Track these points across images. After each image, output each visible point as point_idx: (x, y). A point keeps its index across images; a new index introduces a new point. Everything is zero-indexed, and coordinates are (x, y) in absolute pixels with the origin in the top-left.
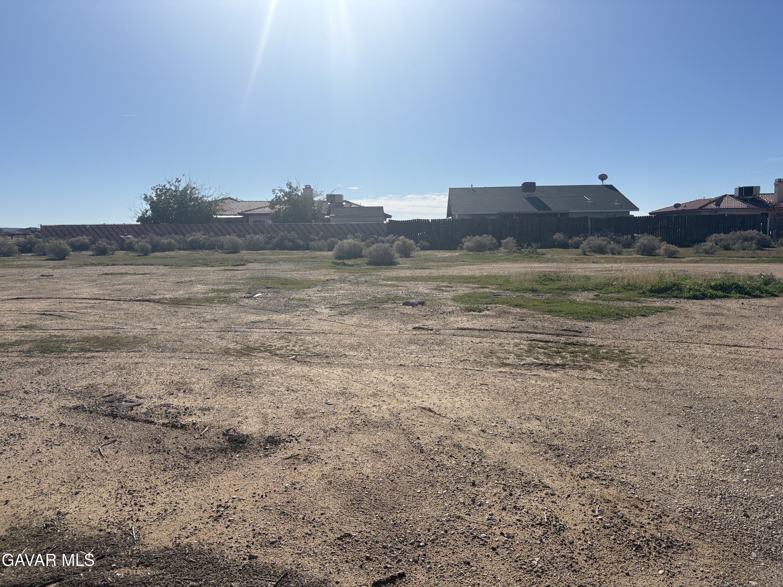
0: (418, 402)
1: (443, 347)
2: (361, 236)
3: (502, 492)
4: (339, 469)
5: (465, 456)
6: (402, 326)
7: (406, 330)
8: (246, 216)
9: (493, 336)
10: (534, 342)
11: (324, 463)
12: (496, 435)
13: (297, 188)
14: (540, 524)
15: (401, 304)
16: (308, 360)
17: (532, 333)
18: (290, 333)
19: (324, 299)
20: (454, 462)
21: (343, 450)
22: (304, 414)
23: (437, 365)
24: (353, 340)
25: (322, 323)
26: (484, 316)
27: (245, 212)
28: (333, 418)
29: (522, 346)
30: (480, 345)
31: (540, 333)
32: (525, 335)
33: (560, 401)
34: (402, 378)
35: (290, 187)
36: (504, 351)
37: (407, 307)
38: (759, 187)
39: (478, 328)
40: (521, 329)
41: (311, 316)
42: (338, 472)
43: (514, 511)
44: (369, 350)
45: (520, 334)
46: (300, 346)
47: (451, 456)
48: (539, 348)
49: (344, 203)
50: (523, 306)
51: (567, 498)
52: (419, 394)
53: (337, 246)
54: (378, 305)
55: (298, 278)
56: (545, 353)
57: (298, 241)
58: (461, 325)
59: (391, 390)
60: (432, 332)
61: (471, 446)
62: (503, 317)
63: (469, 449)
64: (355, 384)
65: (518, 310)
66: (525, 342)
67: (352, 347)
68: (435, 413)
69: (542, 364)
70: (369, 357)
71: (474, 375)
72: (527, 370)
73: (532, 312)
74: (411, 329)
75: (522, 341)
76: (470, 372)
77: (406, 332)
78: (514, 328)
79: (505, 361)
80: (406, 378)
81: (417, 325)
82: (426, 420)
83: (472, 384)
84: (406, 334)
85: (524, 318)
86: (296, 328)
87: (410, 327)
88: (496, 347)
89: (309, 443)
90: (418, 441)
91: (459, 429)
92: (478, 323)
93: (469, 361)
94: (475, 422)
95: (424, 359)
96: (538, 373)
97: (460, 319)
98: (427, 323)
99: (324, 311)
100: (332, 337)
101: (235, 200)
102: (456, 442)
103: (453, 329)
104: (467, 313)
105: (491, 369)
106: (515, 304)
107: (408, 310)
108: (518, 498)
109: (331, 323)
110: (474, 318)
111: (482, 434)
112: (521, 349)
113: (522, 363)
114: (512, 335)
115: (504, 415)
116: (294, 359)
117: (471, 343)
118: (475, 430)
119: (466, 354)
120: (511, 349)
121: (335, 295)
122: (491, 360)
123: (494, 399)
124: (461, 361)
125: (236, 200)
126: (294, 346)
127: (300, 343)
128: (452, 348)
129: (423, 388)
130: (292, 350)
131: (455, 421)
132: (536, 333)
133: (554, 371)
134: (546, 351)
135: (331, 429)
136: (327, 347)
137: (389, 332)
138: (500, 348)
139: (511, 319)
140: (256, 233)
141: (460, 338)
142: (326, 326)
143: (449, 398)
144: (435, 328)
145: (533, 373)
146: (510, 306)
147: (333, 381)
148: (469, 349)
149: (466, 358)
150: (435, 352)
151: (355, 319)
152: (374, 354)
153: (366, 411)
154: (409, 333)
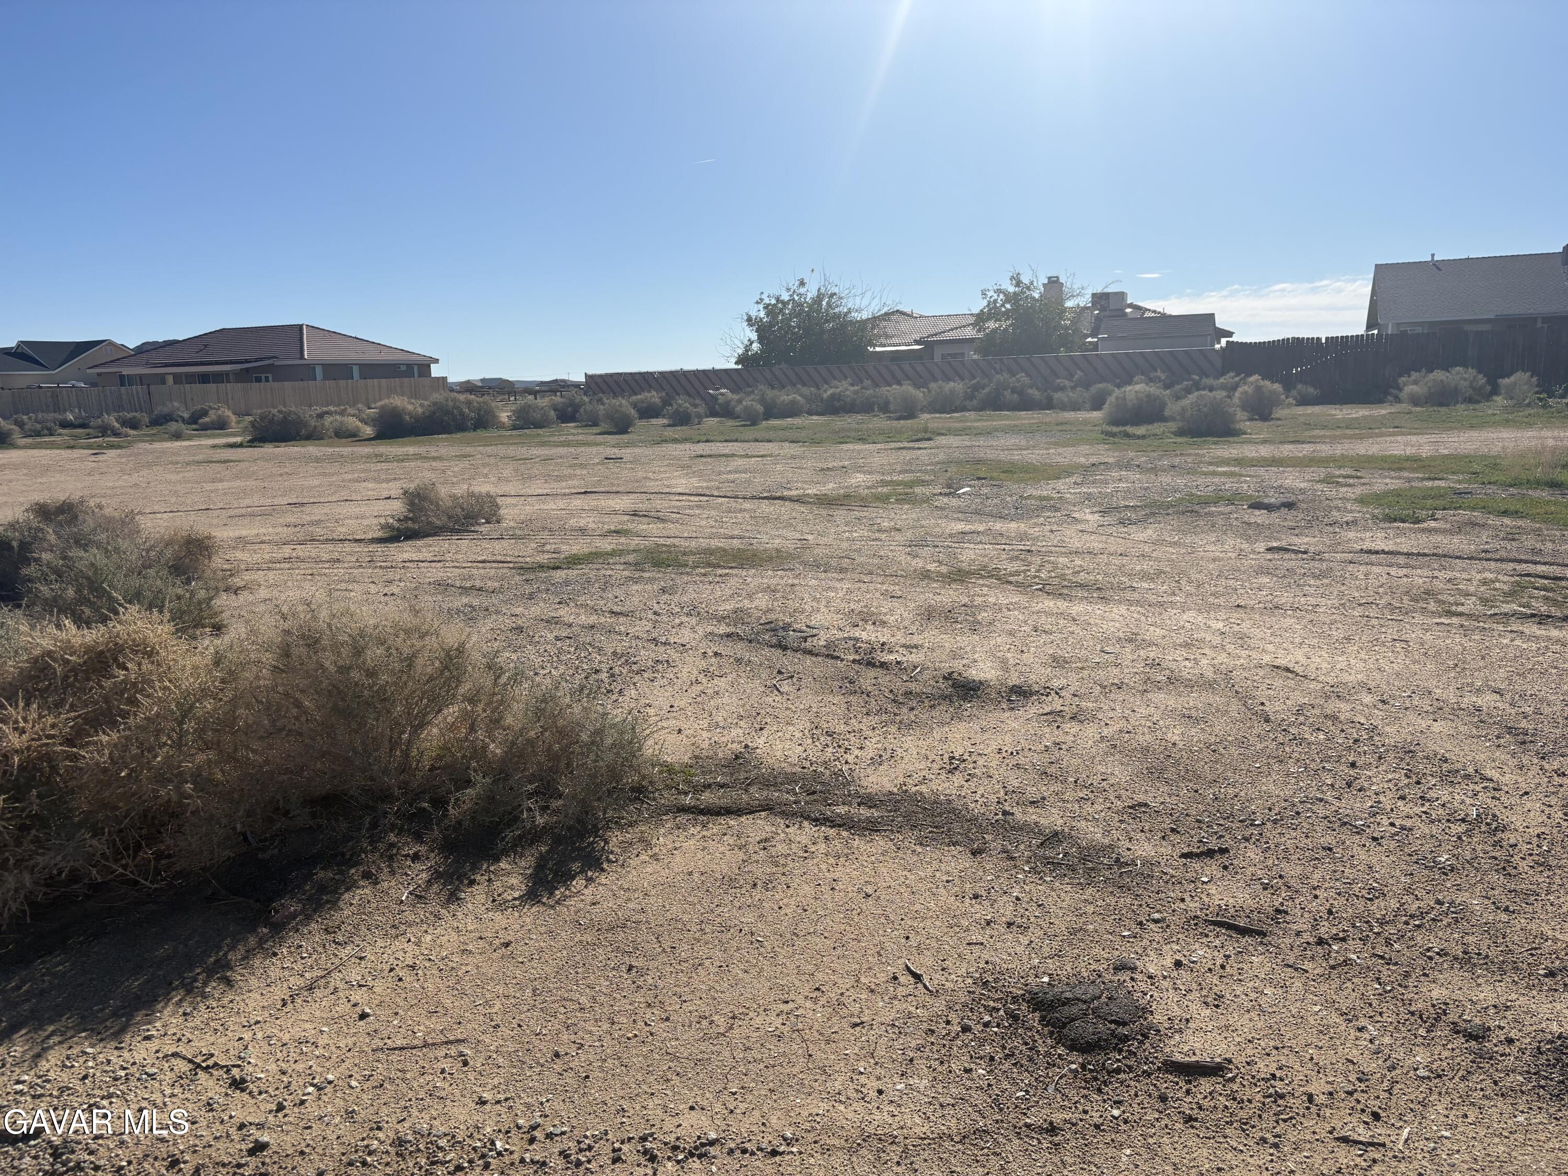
0: (1267, 659)
1: (1326, 581)
2: (1163, 377)
3: (1403, 778)
4: (1128, 732)
5: (1343, 731)
6: (1245, 546)
7: (1253, 552)
8: (929, 345)
9: (1436, 566)
10: (1527, 579)
11: (1103, 723)
12: (1406, 709)
13: (1032, 283)
14: (1463, 820)
15: (1245, 507)
16: (1065, 591)
17: (1526, 562)
18: (1029, 551)
19: (1089, 497)
20: (1322, 737)
21: (1134, 711)
22: (1067, 663)
23: (1310, 608)
24: (1148, 565)
25: (1086, 537)
26: (1423, 530)
27: (928, 337)
28: (1116, 671)
29: (1497, 585)
30: (1405, 579)
31: (1545, 564)
32: (1511, 566)
33: (1554, 671)
34: (1238, 624)
35: (1018, 283)
36: (1456, 592)
37: (1257, 512)
39: (1406, 551)
40: (1503, 554)
41: (1064, 525)
42: (1127, 735)
43: (1420, 801)
44: (1178, 582)
45: (1499, 564)
46: (1049, 572)
47: (1318, 729)
48: (1536, 589)
49: (1128, 310)
50: (1520, 515)
51: (1522, 795)
52: (1270, 648)
53: (1111, 399)
54: (1197, 508)
55: (1035, 462)
56: (1546, 598)
57: (1030, 391)
58: (1367, 545)
59: (1217, 640)
60: (1305, 556)
61: (1356, 720)
62: (1469, 533)
63: (1353, 722)
64: (1152, 628)
65: (1507, 521)
66: (1506, 578)
67: (1145, 576)
68: (1297, 675)
69: (1533, 615)
70: (1177, 592)
71: (1382, 626)
72: (1498, 623)
73: (1538, 525)
74: (1262, 550)
75: (1500, 577)
76: (1374, 622)
77: (1251, 556)
78: (1486, 551)
79: (1454, 608)
80: (1248, 623)
81: (1275, 544)
82: (1278, 683)
83: (1377, 640)
84: (1251, 559)
85: (1517, 536)
86: (1039, 544)
87: (1261, 547)
88: (1439, 585)
89: (1077, 699)
90: (1261, 708)
91: (1339, 697)
92: (1406, 544)
93: (1377, 605)
94: (1369, 689)
95: (1285, 598)
96: (1521, 628)
97: (1368, 534)
98: (1296, 540)
99: (1089, 517)
100: (1106, 561)
101: (908, 315)
102: (1329, 712)
103: (1351, 552)
104: (1387, 525)
105: (1419, 618)
106: (1503, 509)
107: (1260, 516)
108: (1431, 788)
109: (1104, 538)
110: (1401, 533)
111: (1380, 705)
112: (1495, 589)
113: (1489, 613)
114: (1478, 565)
115: (1431, 684)
116: (1040, 590)
117: (1385, 576)
118: (1368, 699)
119: (1372, 593)
120: (1472, 589)
121: (1109, 491)
122: (1425, 606)
123: (1415, 662)
124: (1360, 605)
125: (910, 316)
126: (1038, 571)
127: (1049, 567)
128: (1343, 584)
129: (1278, 639)
130: (1035, 577)
131: (1332, 686)
132: (1535, 563)
133: (1556, 628)
134: (1550, 594)
135: (1113, 684)
136: (1098, 574)
137: (1217, 554)
138: (1449, 586)
139: (1484, 537)
140: (948, 379)
141: (1362, 568)
142: (1095, 543)
143: (1326, 655)
144: (1312, 549)
145: (1509, 629)
146: (1490, 513)
147: (1113, 623)
148: (1381, 586)
149: (1371, 600)
150: (1307, 588)
151: (1150, 532)
152: (1188, 588)
153: (1173, 666)
154: (1258, 557)
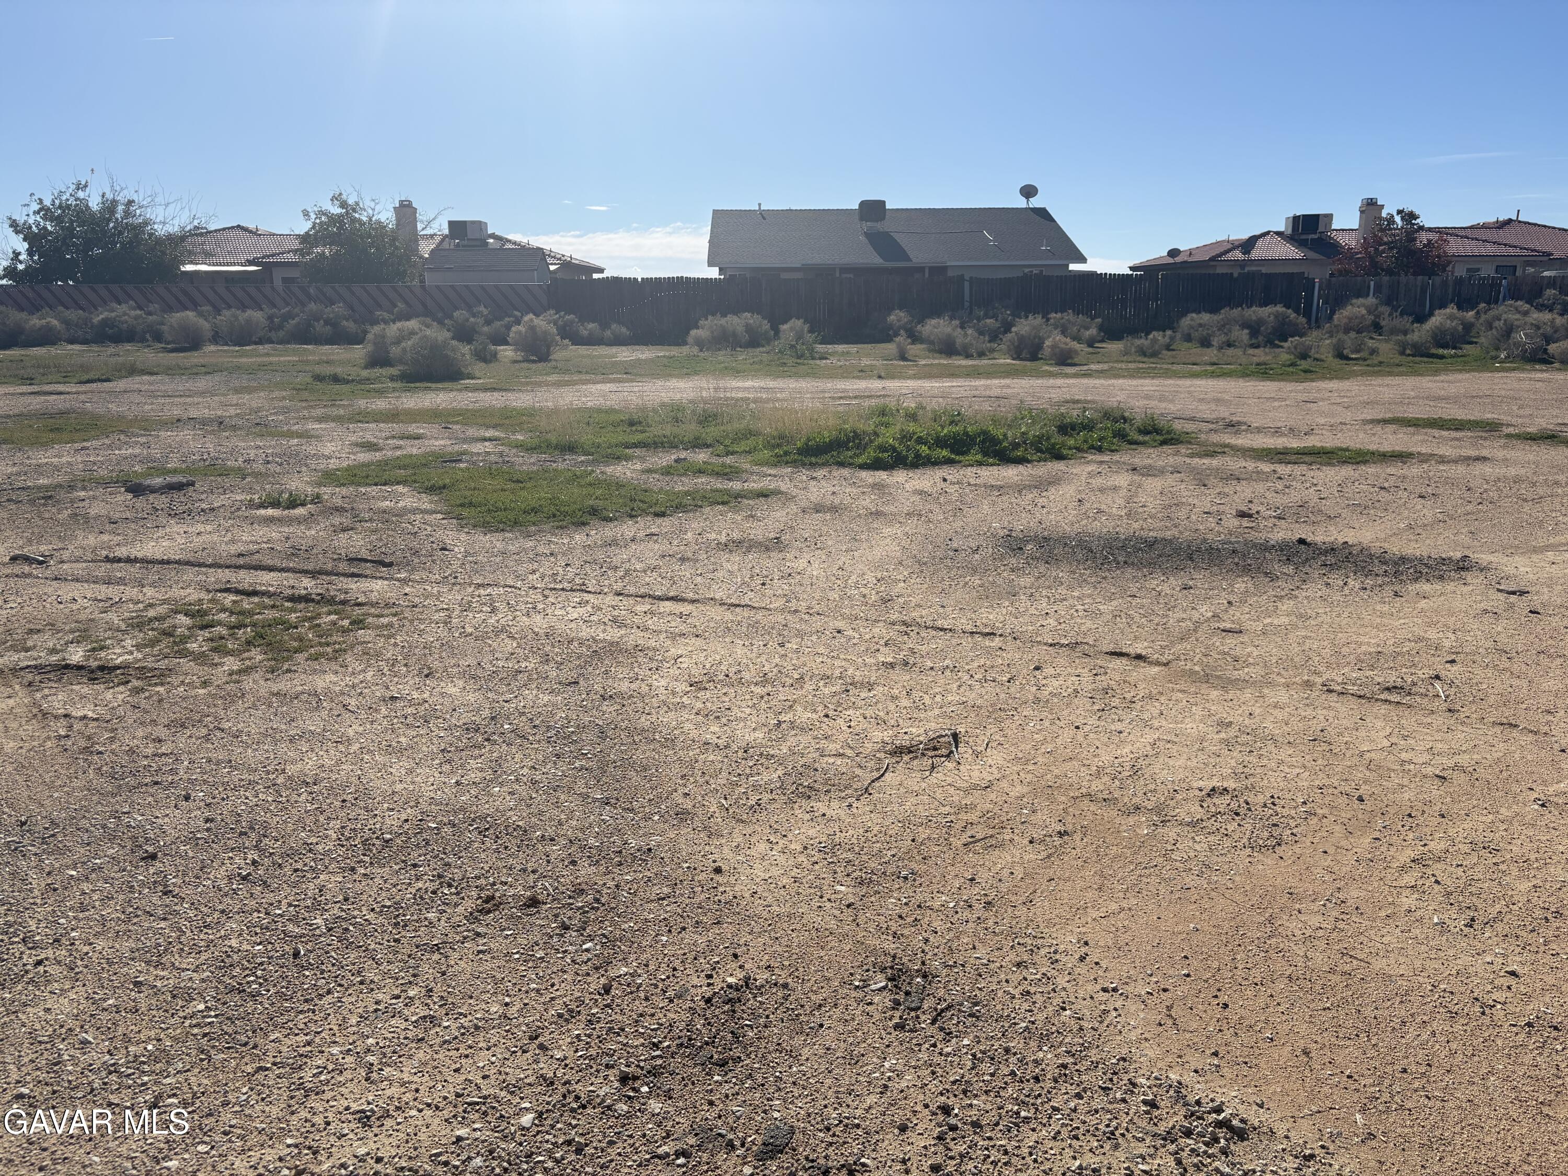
2: (485, 312)
8: (268, 267)
13: (357, 204)
17: (266, 568)
27: (263, 258)
31: (282, 570)
35: (344, 205)
38: (1331, 215)
49: (491, 241)
50: (441, 491)
53: (370, 336)
57: (345, 323)
73: (425, 506)
101: (251, 232)
103: (92, 561)
106: (436, 484)
125: (255, 233)
139: (318, 527)
146: (419, 488)
